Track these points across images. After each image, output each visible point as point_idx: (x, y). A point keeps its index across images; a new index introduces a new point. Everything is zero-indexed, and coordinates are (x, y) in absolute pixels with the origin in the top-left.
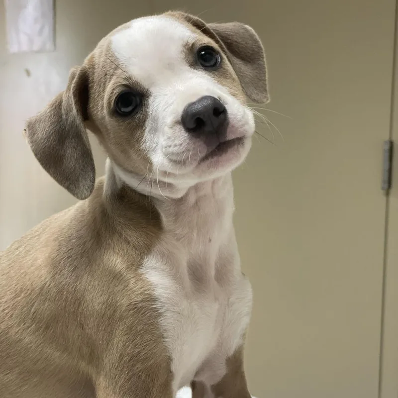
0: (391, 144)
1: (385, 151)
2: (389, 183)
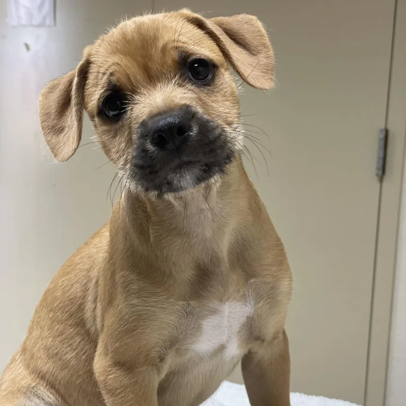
0: (387, 132)
1: (380, 139)
2: (383, 170)
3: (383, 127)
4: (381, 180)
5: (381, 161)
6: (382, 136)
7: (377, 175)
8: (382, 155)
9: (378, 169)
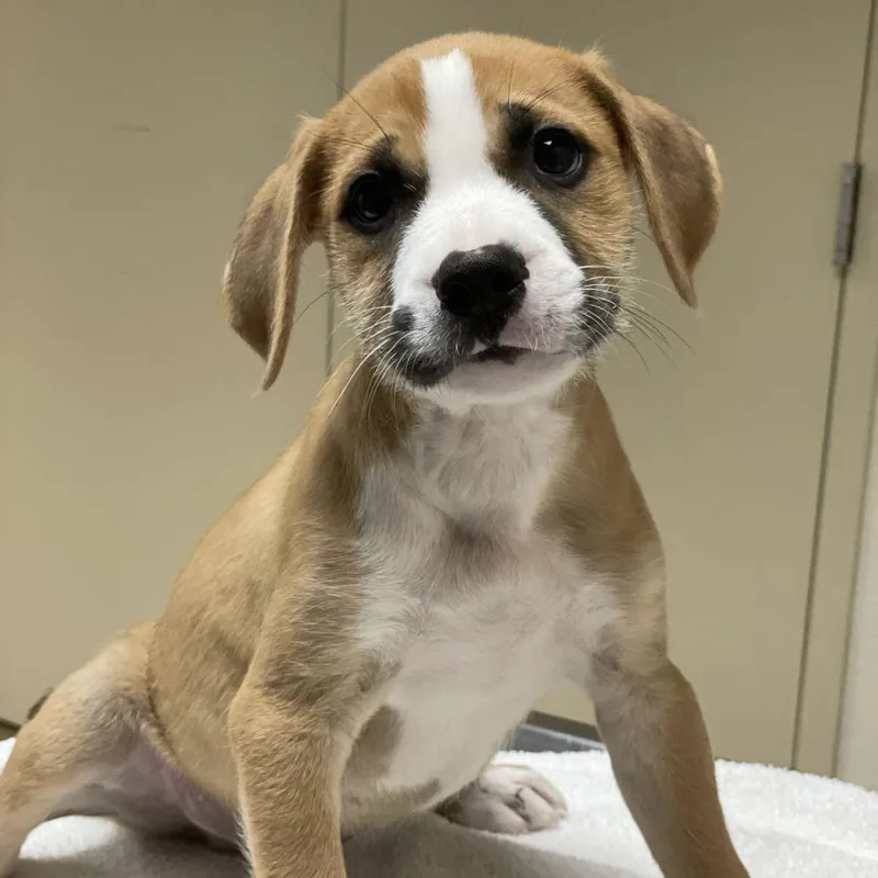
0: (858, 172)
1: (845, 186)
2: (847, 252)
3: (849, 157)
4: (843, 273)
5: (845, 232)
6: (849, 179)
7: (836, 263)
8: (847, 220)
9: (838, 250)
